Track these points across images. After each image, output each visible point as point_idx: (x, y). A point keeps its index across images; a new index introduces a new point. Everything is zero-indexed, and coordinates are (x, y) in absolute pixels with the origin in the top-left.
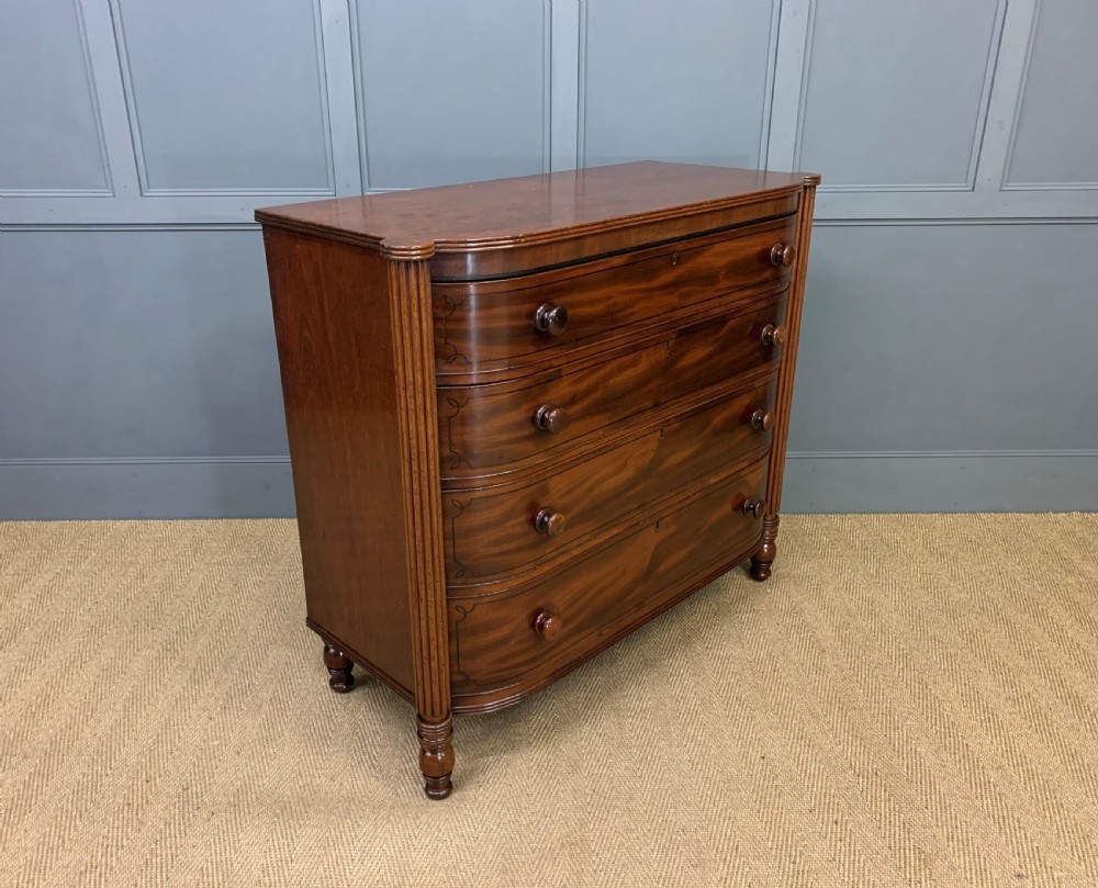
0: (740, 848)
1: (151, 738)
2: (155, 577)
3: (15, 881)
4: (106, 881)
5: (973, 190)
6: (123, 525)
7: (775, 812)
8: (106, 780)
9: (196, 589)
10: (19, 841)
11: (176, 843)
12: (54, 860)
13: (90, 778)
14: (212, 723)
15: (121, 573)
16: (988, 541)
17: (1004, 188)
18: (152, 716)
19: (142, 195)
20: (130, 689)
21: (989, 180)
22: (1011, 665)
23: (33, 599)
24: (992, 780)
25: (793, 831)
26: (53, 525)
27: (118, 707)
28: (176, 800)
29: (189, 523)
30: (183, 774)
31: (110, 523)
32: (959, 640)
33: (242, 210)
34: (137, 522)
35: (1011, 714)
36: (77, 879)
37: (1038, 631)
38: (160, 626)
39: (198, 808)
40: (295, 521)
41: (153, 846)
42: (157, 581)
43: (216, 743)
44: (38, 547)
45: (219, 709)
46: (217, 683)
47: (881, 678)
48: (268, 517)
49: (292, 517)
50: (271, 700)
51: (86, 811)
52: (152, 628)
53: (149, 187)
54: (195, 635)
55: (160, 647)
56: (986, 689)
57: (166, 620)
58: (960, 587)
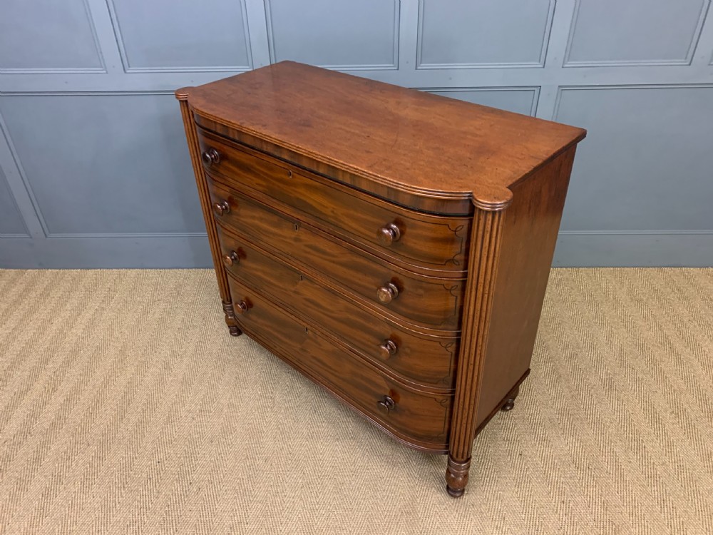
0: (506, 518)
1: (159, 430)
2: (155, 313)
3: (91, 531)
4: (142, 531)
5: (690, 65)
6: (133, 272)
7: (527, 494)
8: (136, 462)
9: (180, 322)
10: (90, 503)
11: (180, 508)
12: (111, 517)
13: (127, 460)
14: (194, 421)
15: (134, 309)
18: (159, 416)
20: (145, 397)
21: (702, 57)
22: (675, 387)
23: (84, 329)
24: (658, 473)
25: (537, 508)
26: (91, 272)
27: (139, 410)
28: (177, 476)
29: (172, 271)
30: (180, 458)
31: (124, 270)
34: (141, 271)
35: (673, 424)
36: (126, 530)
37: (695, 362)
38: (160, 351)
39: (191, 483)
41: (167, 509)
42: (156, 316)
43: (197, 436)
44: (83, 289)
45: (198, 412)
46: (196, 393)
47: (595, 395)
50: (228, 405)
51: (127, 483)
52: (155, 352)
53: (129, 67)
54: (181, 358)
55: (160, 366)
56: (659, 406)
57: (163, 346)
58: (648, 327)
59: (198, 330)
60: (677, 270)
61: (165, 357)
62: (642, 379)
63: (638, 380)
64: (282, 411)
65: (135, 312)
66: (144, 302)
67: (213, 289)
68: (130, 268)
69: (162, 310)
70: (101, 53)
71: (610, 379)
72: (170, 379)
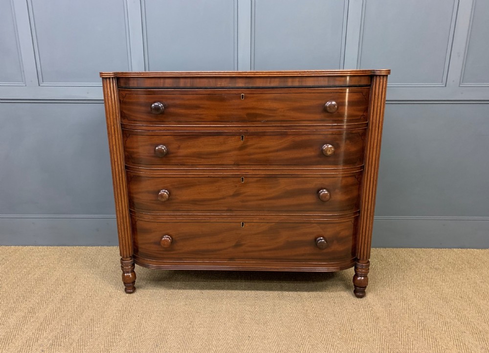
2: (35, 274)
5: (446, 86)
9: (55, 280)
15: (19, 272)
16: (460, 262)
17: (461, 86)
19: (39, 85)
20: (4, 334)
21: (454, 81)
22: (481, 328)
32: (451, 314)
34: (34, 247)
38: (30, 300)
42: (36, 276)
46: (52, 331)
48: (99, 246)
50: (78, 340)
52: (26, 301)
53: (43, 82)
55: (27, 311)
56: (469, 342)
57: (34, 296)
58: (448, 286)
60: (464, 250)
61: (33, 305)
63: (446, 323)
64: (127, 345)
68: (25, 246)
70: (23, 71)
71: (422, 322)
72: (31, 320)
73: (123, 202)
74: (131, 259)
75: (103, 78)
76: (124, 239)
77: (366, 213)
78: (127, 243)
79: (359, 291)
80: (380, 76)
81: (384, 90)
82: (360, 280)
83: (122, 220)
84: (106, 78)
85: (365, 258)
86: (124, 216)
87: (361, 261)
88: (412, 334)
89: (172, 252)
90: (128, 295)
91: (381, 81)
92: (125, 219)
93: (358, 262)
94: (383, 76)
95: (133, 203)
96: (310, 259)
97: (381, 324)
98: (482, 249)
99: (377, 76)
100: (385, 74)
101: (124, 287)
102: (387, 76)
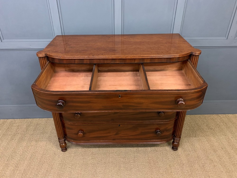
2: (16, 139)
5: (227, 39)
6: (10, 120)
16: (222, 124)
17: (235, 39)
19: (2, 41)
21: (231, 36)
22: (230, 169)
29: (26, 120)
31: (6, 120)
32: (217, 160)
33: (30, 45)
40: (53, 119)
42: (16, 141)
49: (51, 118)
52: (13, 159)
53: (3, 39)
54: (24, 161)
55: (14, 166)
57: (17, 155)
58: (216, 141)
59: (33, 147)
60: (224, 115)
61: (17, 161)
62: (216, 165)
63: (215, 166)
65: (7, 139)
66: (12, 135)
67: (42, 127)
68: (8, 119)
69: (19, 138)
71: (203, 166)
72: (18, 172)
73: (57, 115)
74: (63, 139)
75: (39, 57)
76: (59, 131)
77: (181, 118)
78: (61, 132)
79: (175, 148)
80: (195, 55)
81: (196, 62)
82: (176, 144)
83: (57, 123)
84: (40, 57)
85: (179, 136)
86: (58, 121)
87: (176, 137)
88: (199, 174)
89: (84, 138)
90: (63, 152)
91: (196, 58)
92: (58, 123)
93: (175, 137)
94: (197, 55)
95: (62, 116)
96: (152, 139)
97: (185, 168)
98: (233, 114)
99: (193, 55)
100: (198, 55)
101: (61, 149)
102: (199, 55)
